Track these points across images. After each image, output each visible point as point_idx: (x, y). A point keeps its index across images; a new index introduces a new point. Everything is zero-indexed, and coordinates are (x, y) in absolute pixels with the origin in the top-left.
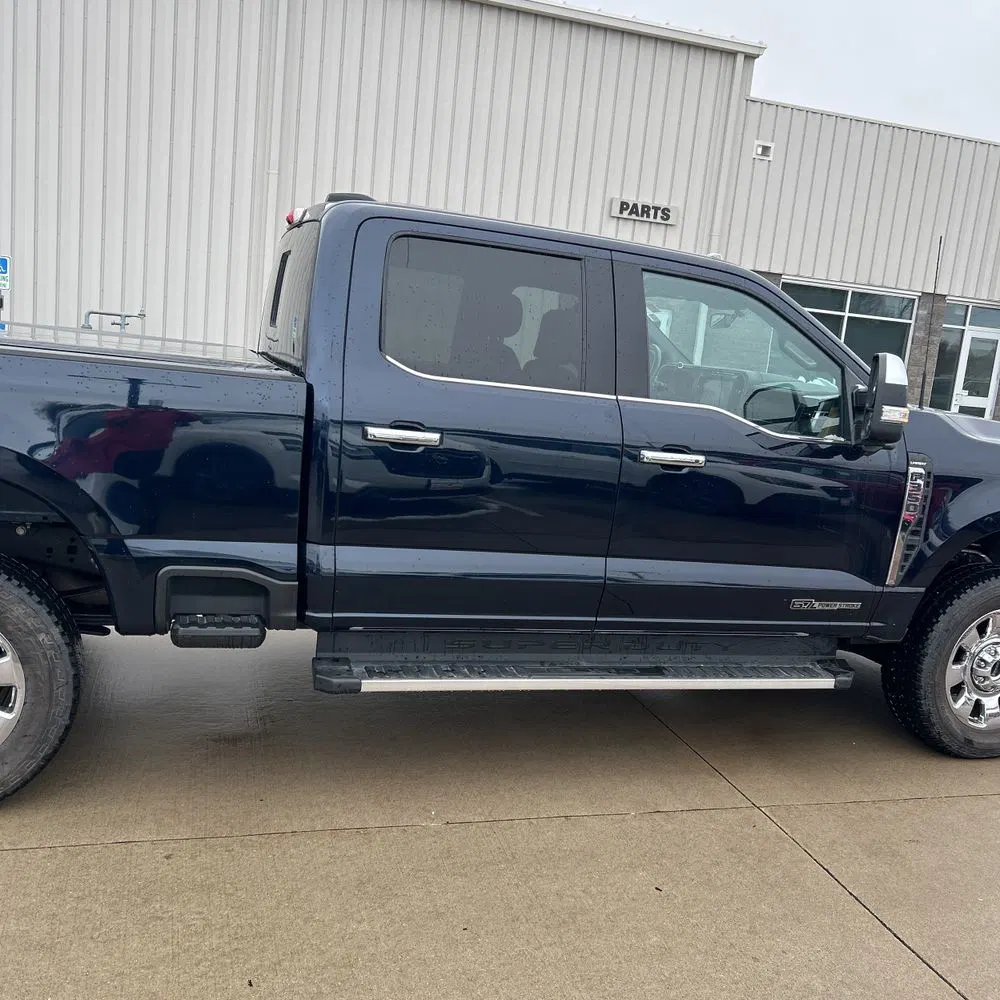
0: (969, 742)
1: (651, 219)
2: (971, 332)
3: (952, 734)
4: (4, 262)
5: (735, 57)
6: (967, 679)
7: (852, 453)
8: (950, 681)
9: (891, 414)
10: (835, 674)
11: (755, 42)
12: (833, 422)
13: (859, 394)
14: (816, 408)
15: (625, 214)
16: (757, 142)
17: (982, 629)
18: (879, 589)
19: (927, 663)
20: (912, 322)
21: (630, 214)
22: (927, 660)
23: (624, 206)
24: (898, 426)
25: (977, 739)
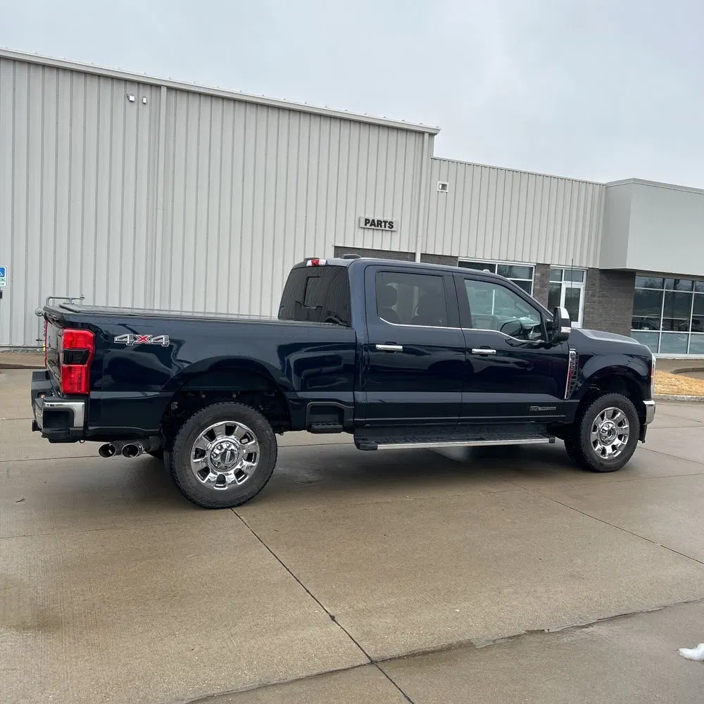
0: (602, 465)
1: (383, 228)
2: (565, 285)
3: (595, 461)
4: (2, 270)
5: (423, 135)
6: (599, 439)
7: (547, 346)
8: (592, 440)
9: (564, 330)
10: (548, 437)
11: (434, 126)
12: (539, 334)
13: (548, 323)
14: (531, 330)
15: (368, 226)
16: (439, 182)
17: (602, 416)
18: (562, 401)
19: (583, 432)
20: (532, 280)
21: (371, 226)
22: (582, 430)
23: (367, 221)
24: (567, 334)
25: (605, 463)
